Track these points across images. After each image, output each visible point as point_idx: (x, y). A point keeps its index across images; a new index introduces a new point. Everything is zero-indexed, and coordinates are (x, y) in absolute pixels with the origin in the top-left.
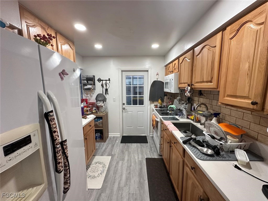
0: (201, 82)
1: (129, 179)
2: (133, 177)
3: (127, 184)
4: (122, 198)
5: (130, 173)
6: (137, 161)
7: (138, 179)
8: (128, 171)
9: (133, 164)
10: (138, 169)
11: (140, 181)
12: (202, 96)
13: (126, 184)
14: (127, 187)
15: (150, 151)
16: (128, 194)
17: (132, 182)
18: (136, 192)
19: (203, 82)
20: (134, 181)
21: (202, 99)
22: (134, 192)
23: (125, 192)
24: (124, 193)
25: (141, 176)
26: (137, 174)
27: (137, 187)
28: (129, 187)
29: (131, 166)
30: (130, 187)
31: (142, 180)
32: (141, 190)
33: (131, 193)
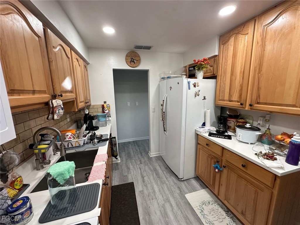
1: (163, 215)
2: (160, 219)
3: (163, 207)
4: (161, 194)
7: (153, 217)
11: (149, 215)
14: (162, 205)
16: (157, 198)
17: (158, 213)
22: (151, 201)
23: (161, 200)
24: (160, 198)
28: (158, 204)
31: (147, 219)
32: (146, 205)
33: (154, 200)
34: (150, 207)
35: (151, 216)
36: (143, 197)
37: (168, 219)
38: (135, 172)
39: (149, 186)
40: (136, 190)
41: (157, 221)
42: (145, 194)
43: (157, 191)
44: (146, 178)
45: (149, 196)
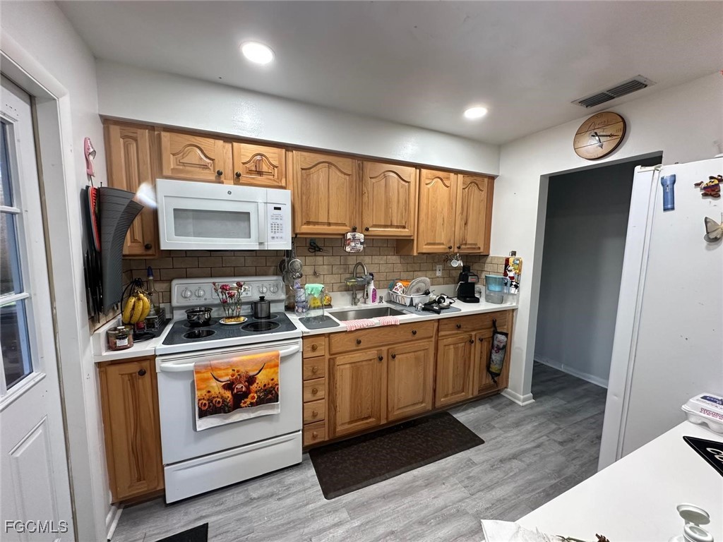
0: (386, 226)
1: (439, 514)
2: (427, 506)
3: (458, 511)
4: (493, 504)
5: (420, 523)
6: (356, 523)
7: (425, 492)
8: (418, 529)
9: (381, 530)
10: (392, 505)
11: (426, 486)
12: (318, 253)
13: (460, 513)
14: (463, 508)
15: (279, 499)
16: (474, 497)
17: (440, 502)
18: (456, 484)
19: (391, 226)
20: (435, 500)
21: (321, 258)
22: (459, 485)
23: (476, 505)
24: (481, 504)
25: (409, 488)
26: (408, 500)
27: (443, 486)
28: (460, 501)
29: (393, 533)
30: (457, 500)
31: (417, 483)
32: (444, 476)
33: (466, 491)
34: (444, 484)
35: (427, 490)
36: (460, 468)
37: (435, 525)
38: (519, 438)
39: (498, 474)
40: (468, 451)
41: (422, 502)
42: (470, 470)
43: (494, 493)
44: (515, 463)
45: (468, 478)
